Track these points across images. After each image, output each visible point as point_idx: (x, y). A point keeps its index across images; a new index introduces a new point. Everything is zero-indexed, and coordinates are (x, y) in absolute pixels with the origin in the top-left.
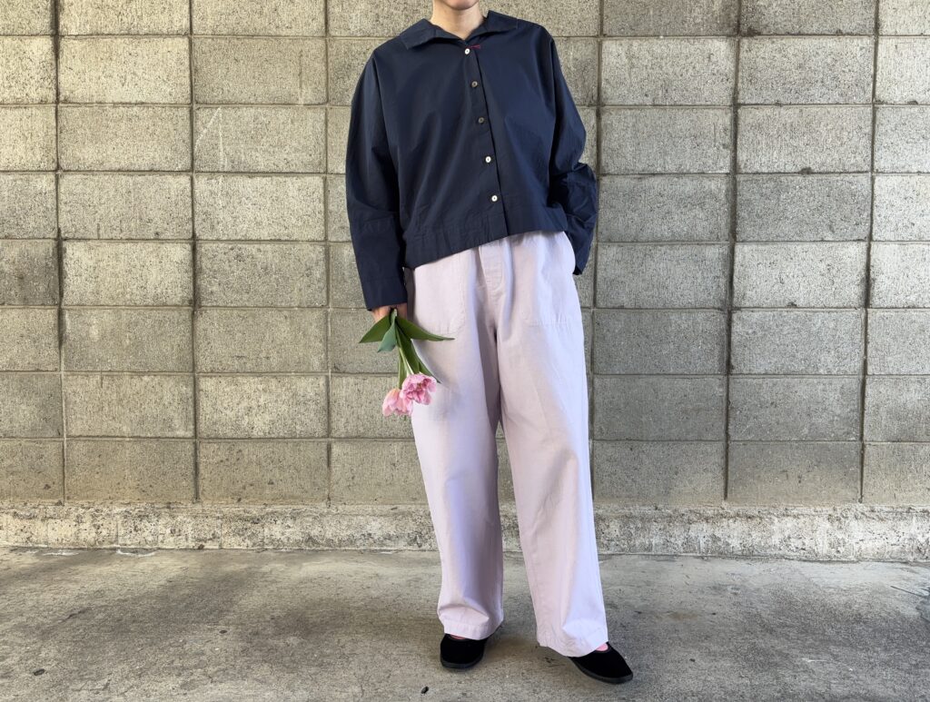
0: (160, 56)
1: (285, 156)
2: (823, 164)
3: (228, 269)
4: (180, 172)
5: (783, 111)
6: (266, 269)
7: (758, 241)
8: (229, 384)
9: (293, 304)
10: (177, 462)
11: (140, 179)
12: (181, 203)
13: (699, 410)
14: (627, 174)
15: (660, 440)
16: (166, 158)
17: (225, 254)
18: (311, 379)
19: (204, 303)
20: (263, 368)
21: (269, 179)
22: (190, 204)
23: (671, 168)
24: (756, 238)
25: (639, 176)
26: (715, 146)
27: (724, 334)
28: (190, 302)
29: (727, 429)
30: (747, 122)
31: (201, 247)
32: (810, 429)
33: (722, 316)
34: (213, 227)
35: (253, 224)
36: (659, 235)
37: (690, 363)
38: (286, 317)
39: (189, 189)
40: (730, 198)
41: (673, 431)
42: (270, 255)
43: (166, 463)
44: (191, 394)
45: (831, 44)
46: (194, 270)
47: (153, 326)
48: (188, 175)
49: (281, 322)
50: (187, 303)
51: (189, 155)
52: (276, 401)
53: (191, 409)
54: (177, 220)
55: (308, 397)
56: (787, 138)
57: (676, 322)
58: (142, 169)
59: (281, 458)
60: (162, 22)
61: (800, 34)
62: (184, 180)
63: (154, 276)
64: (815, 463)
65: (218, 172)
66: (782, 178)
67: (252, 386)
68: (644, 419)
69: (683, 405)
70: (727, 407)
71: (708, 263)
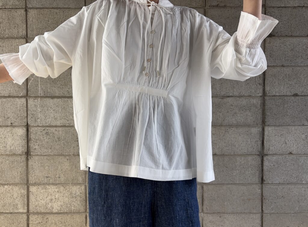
0: (13, 47)
1: (68, 90)
2: (303, 92)
3: (42, 138)
4: (21, 97)
5: (285, 69)
6: (59, 139)
7: (275, 125)
8: (42, 189)
9: (70, 154)
10: (19, 224)
11: (4, 100)
12: (22, 110)
13: (249, 200)
14: (217, 97)
15: (233, 213)
16: (16, 91)
17: (41, 132)
18: (78, 187)
19: (32, 153)
20: (58, 182)
21: (61, 99)
22: (26, 111)
23: (236, 94)
24: (274, 124)
25: (222, 97)
26: (255, 84)
27: (260, 166)
28: (26, 153)
29: (262, 208)
30: (269, 74)
31: (30, 129)
32: (299, 208)
33: (259, 158)
34: (36, 121)
35: (53, 119)
36: (231, 123)
37: (245, 179)
38: (67, 160)
39: (25, 104)
40: (262, 106)
41: (238, 209)
42: (60, 132)
43: (14, 224)
44: (26, 193)
45: (305, 40)
46: (28, 139)
47: (9, 164)
48: (25, 98)
49: (65, 162)
50: (24, 153)
51: (26, 90)
52: (63, 196)
53: (26, 200)
54: (20, 118)
55: (77, 195)
56: (287, 81)
57: (239, 161)
58: (5, 95)
59: (65, 222)
60: (15, 32)
61: (291, 36)
62: (24, 100)
63: (10, 141)
64: (301, 223)
65: (38, 96)
66: (285, 98)
67: (53, 189)
68: (225, 204)
69: (243, 197)
70: (262, 199)
71: (253, 135)
